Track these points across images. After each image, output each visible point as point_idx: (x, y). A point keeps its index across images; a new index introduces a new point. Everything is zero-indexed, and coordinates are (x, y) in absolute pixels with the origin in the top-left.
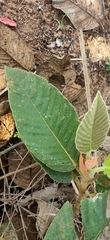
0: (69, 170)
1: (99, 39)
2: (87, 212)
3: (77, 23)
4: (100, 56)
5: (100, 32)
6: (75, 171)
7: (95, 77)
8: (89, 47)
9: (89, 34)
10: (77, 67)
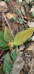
0: (6, 46)
1: (9, 13)
2: (13, 54)
3: (2, 11)
4: (10, 17)
5: (8, 11)
6: (8, 46)
7: (11, 23)
8: (7, 16)
9: (6, 13)
10: (5, 22)
